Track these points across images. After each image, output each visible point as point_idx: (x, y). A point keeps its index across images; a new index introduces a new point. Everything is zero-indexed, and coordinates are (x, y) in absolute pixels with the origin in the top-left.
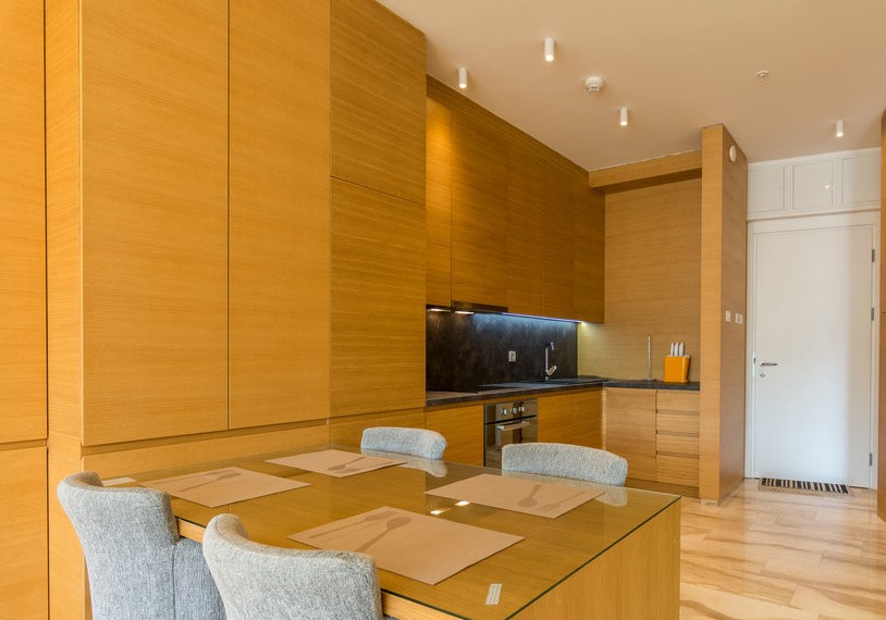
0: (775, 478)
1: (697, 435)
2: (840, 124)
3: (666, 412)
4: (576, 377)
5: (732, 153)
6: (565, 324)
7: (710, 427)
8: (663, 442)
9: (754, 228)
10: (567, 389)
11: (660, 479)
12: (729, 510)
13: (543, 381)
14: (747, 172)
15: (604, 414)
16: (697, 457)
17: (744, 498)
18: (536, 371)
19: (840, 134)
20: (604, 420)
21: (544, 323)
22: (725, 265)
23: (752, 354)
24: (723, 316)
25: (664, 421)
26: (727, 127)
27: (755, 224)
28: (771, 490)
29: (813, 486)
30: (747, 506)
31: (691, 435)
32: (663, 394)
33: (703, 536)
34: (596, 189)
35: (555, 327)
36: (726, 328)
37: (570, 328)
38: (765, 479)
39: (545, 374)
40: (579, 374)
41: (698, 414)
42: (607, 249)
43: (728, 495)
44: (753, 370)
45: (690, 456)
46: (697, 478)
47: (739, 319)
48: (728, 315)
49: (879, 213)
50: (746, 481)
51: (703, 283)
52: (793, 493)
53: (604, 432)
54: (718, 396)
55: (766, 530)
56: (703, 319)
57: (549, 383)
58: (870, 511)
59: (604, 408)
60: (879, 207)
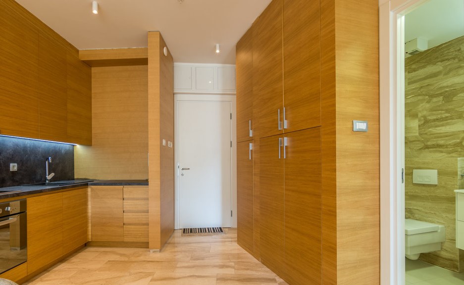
0: (190, 228)
1: (147, 212)
2: (218, 45)
3: (128, 199)
4: (74, 179)
5: (165, 50)
6: (64, 146)
7: (154, 207)
8: (128, 217)
9: (178, 98)
10: (57, 189)
11: (126, 239)
12: (165, 255)
13: (44, 184)
14: (173, 67)
15: (89, 203)
16: (148, 224)
17: (174, 243)
18: (38, 177)
19: (218, 51)
20: (90, 207)
21: (44, 144)
22: (161, 113)
23: (177, 164)
24: (161, 142)
25: (128, 204)
26: (162, 34)
27: (178, 95)
28: (188, 235)
29: (207, 230)
30: (176, 249)
31: (144, 212)
32: (127, 188)
33: (150, 278)
34: (84, 62)
35: (55, 147)
36: (163, 149)
37: (68, 148)
38: (184, 229)
39: (46, 179)
40: (76, 177)
41: (147, 199)
42: (93, 100)
43: (166, 243)
44: (178, 172)
45: (144, 224)
46: (148, 237)
47: (170, 144)
48: (164, 142)
49: (235, 96)
50: (176, 231)
51: (150, 122)
52: (199, 235)
53: (90, 214)
54: (159, 188)
55: (186, 265)
56: (150, 143)
57: (49, 185)
58: (235, 241)
59: (89, 199)
60: (235, 93)
